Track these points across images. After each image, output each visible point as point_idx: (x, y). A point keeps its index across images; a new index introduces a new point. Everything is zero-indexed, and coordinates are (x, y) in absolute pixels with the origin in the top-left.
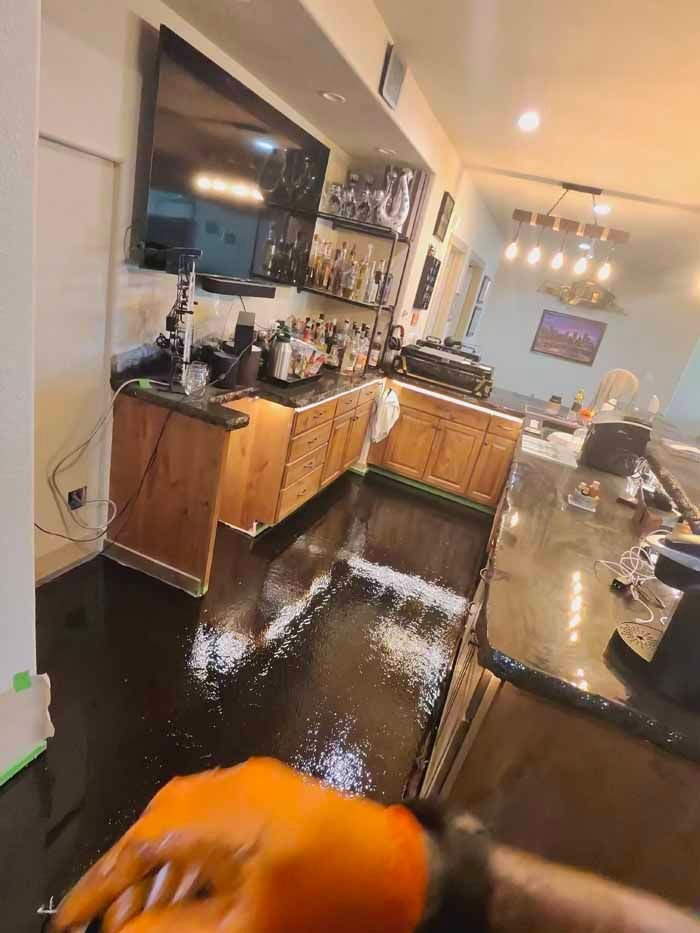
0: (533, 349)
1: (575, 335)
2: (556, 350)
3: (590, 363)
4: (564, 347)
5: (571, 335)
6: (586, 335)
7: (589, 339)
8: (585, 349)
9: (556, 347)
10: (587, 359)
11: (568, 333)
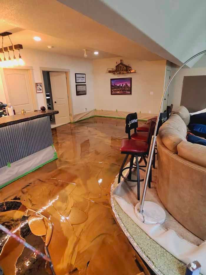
0: (112, 94)
1: (123, 85)
2: (119, 92)
3: (131, 94)
4: (120, 90)
5: (121, 85)
6: (126, 84)
7: (127, 85)
8: (127, 89)
9: (118, 91)
10: (129, 92)
11: (120, 85)
